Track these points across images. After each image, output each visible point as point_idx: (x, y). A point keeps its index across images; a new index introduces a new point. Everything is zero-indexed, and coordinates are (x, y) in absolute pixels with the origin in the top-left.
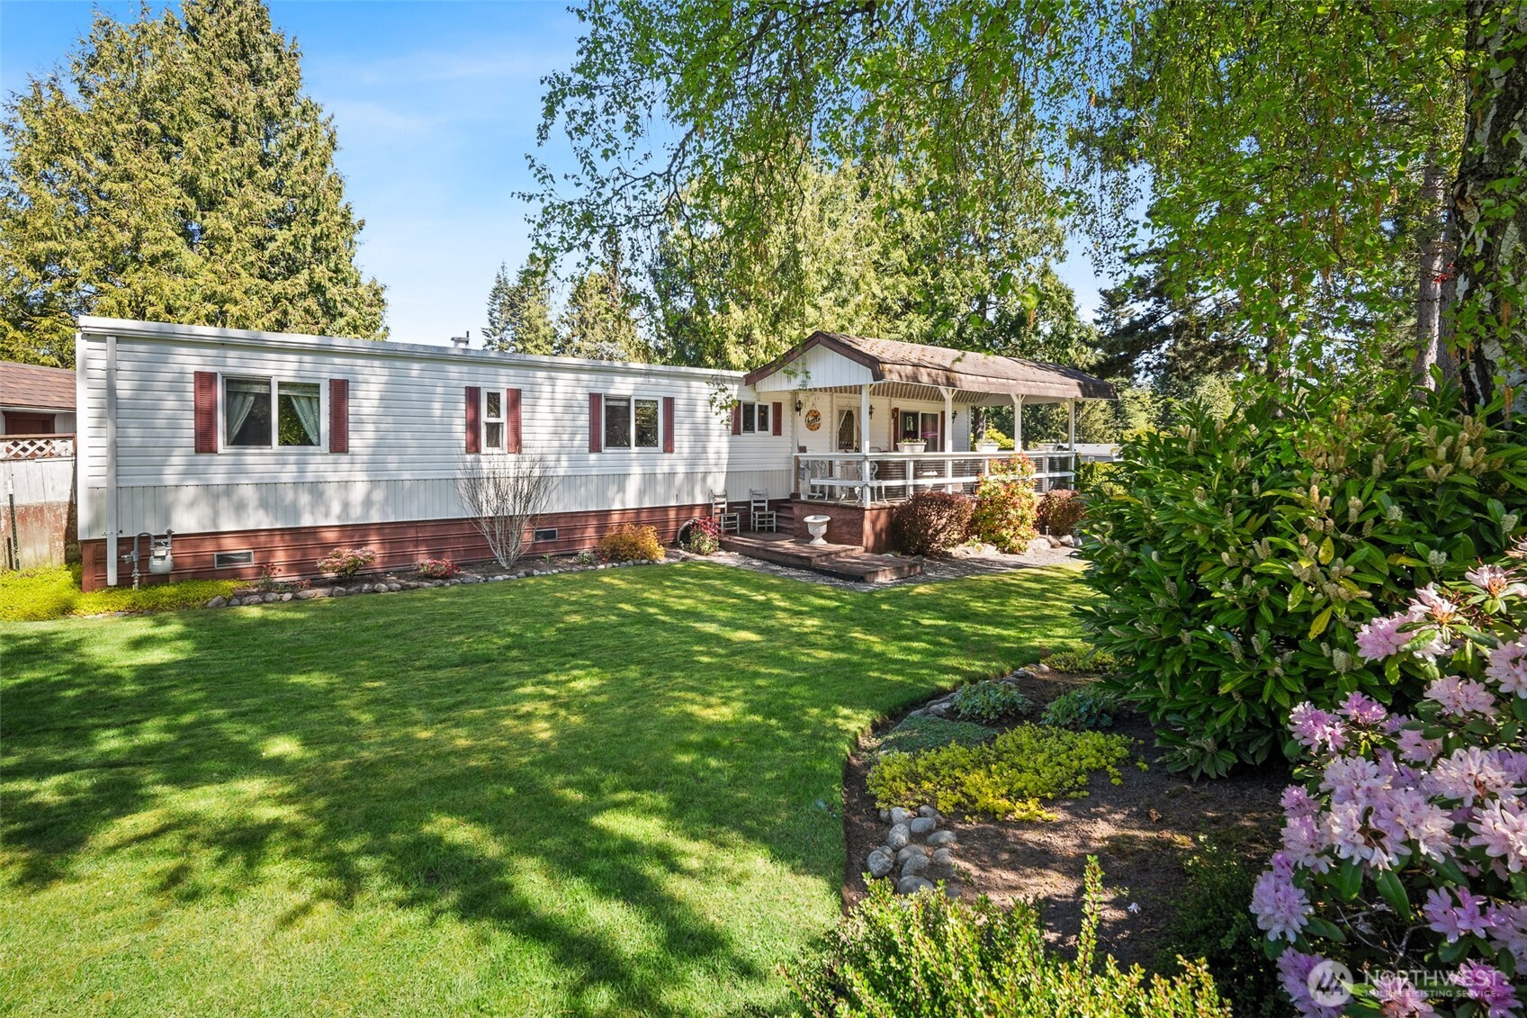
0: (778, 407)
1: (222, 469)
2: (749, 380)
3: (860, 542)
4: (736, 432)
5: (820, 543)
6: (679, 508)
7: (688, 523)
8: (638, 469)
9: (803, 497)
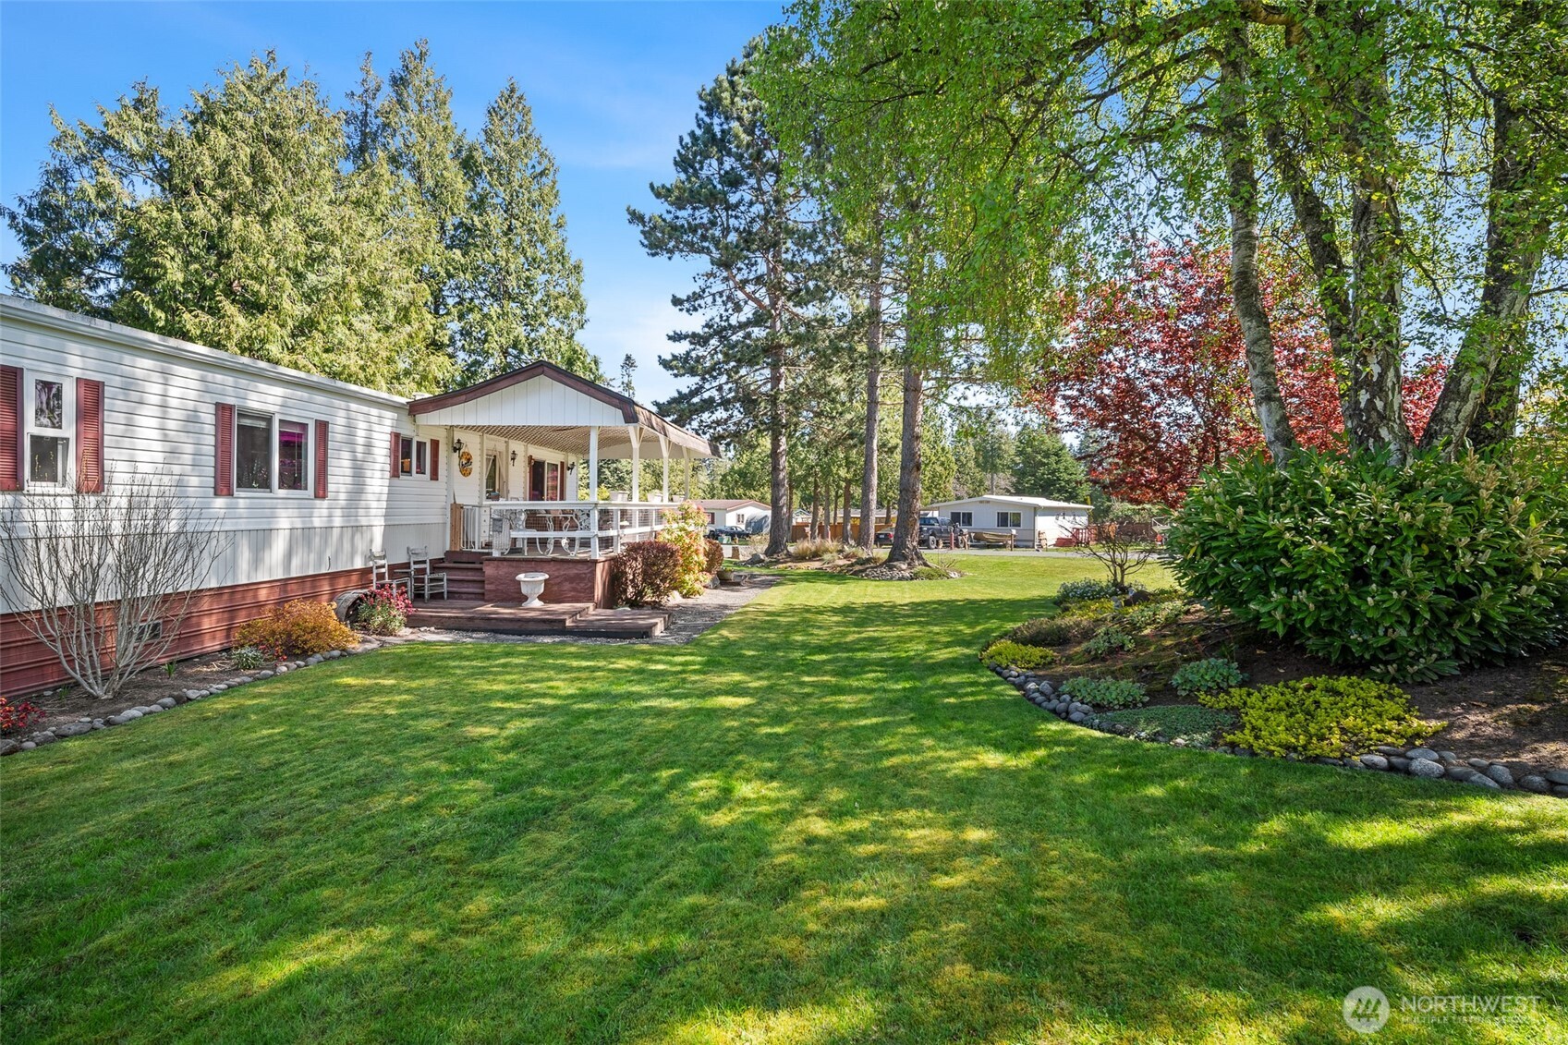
0: (435, 444)
2: (415, 409)
3: (591, 599)
4: (395, 474)
5: (537, 604)
6: (333, 577)
7: (352, 595)
8: (285, 521)
9: (496, 554)
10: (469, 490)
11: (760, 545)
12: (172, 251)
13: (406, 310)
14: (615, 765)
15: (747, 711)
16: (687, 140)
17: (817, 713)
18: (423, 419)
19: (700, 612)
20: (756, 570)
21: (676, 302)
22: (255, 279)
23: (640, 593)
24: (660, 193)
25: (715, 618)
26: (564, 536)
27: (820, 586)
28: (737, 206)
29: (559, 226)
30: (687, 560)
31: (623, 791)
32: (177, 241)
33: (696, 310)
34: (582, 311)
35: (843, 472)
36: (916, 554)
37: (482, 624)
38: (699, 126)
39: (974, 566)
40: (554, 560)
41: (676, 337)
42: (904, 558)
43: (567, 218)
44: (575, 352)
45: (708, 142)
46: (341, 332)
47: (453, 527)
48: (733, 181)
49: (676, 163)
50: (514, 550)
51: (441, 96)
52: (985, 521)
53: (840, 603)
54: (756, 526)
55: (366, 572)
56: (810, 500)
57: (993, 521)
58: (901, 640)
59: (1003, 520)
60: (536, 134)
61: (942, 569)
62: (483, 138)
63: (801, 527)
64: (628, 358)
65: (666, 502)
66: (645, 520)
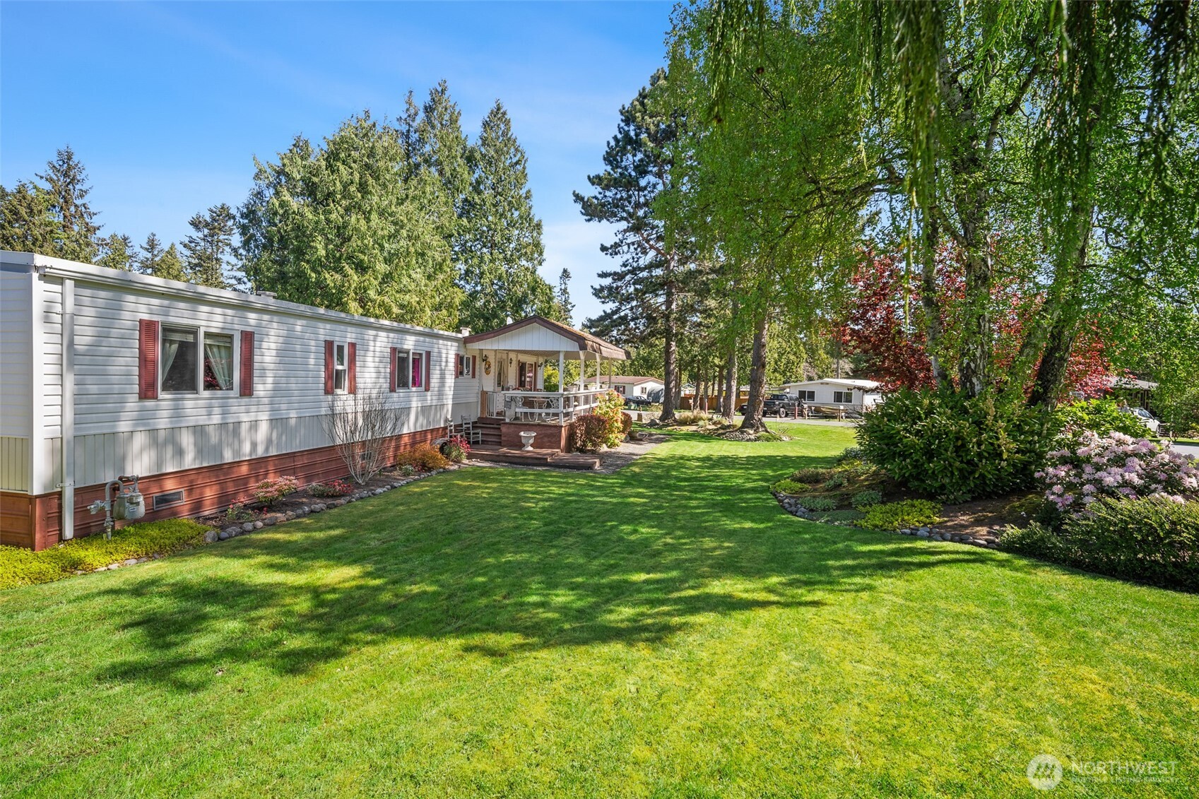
0: (474, 357)
1: (165, 413)
2: (466, 341)
3: (559, 447)
4: (457, 377)
5: (530, 448)
6: (432, 431)
7: (440, 441)
8: (415, 404)
9: (507, 420)
10: (489, 383)
11: (657, 413)
12: (320, 238)
13: (441, 265)
14: (587, 520)
15: (644, 504)
16: (613, 143)
17: (676, 507)
18: (470, 346)
19: (619, 456)
20: (653, 431)
21: (603, 249)
22: (362, 252)
23: (585, 445)
24: (595, 180)
25: (628, 460)
26: (544, 411)
27: (693, 443)
28: (645, 188)
29: (527, 198)
30: (611, 426)
31: (593, 528)
32: (322, 232)
33: (616, 254)
34: (541, 254)
35: (717, 361)
36: (761, 423)
37: (504, 459)
38: (620, 132)
39: (804, 432)
40: (539, 425)
41: (603, 275)
42: (752, 426)
43: (532, 192)
44: (537, 282)
45: (626, 143)
46: (405, 280)
47: (482, 404)
48: (641, 170)
49: (605, 159)
50: (516, 418)
51: (454, 117)
52: (824, 397)
53: (704, 454)
54: (655, 396)
55: (445, 428)
56: (695, 378)
57: (831, 399)
58: (731, 477)
59: (838, 397)
60: (513, 137)
61: (778, 434)
62: (480, 142)
63: (687, 398)
64: (565, 271)
65: (598, 389)
66: (587, 401)
